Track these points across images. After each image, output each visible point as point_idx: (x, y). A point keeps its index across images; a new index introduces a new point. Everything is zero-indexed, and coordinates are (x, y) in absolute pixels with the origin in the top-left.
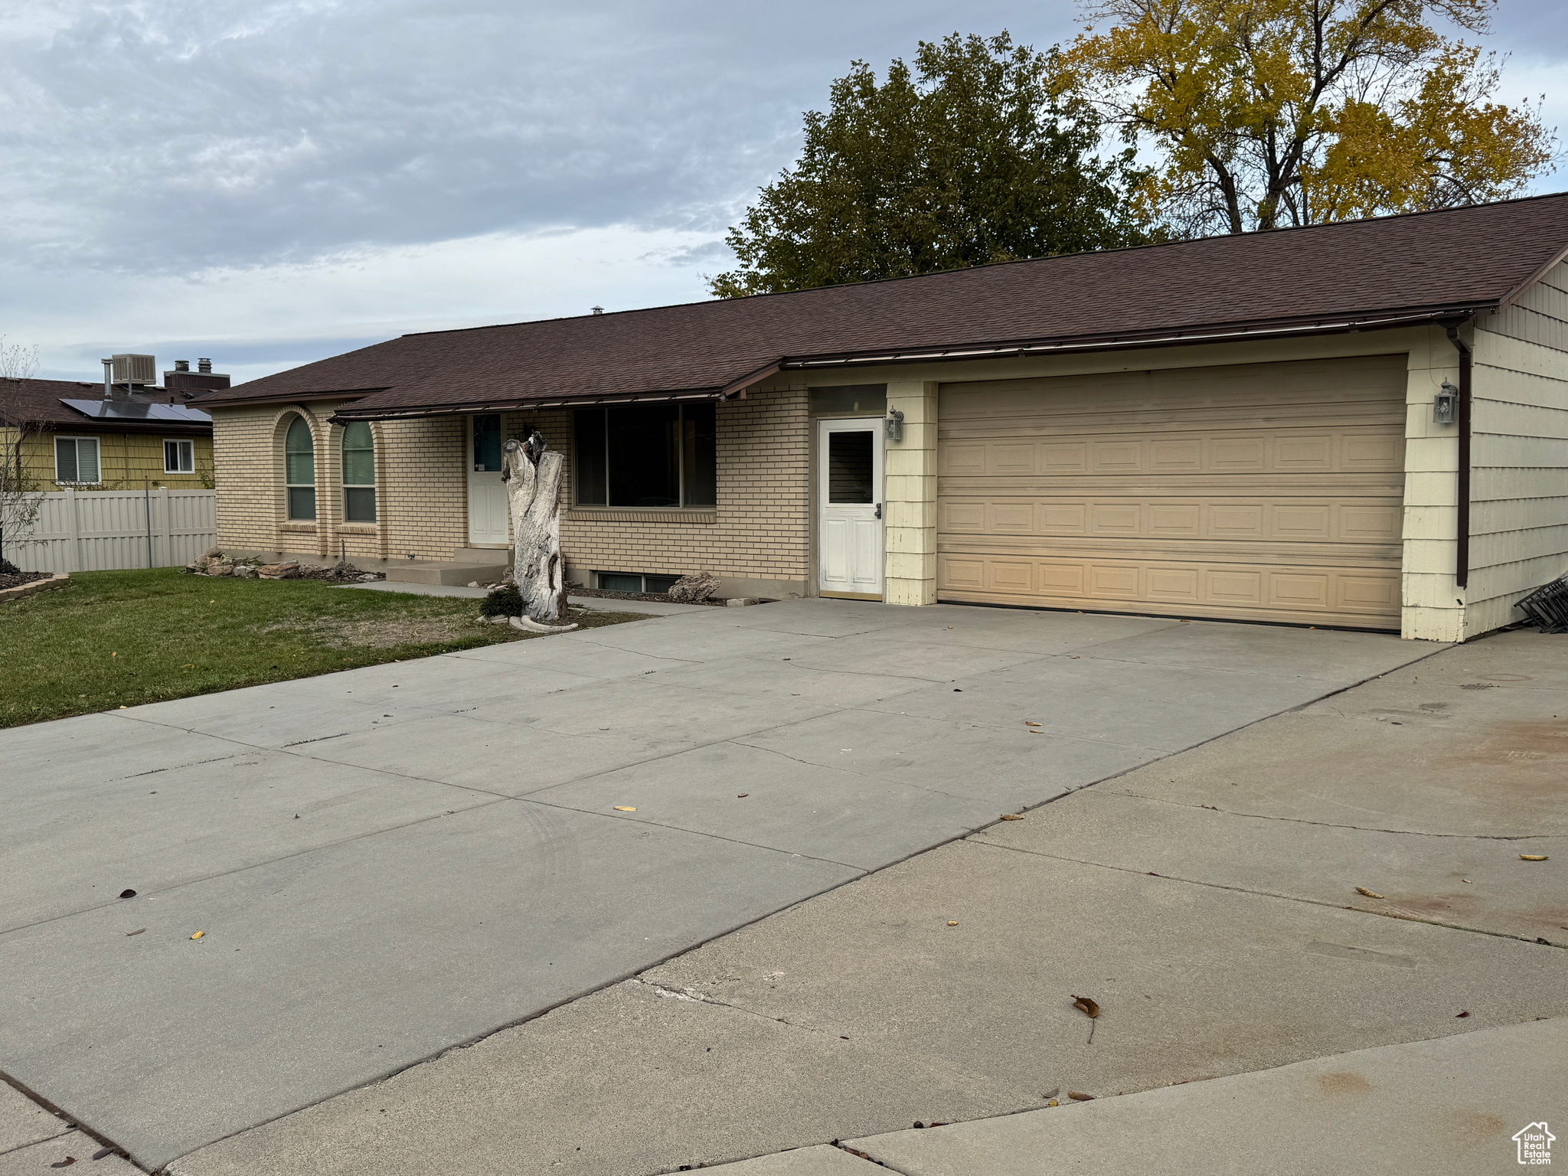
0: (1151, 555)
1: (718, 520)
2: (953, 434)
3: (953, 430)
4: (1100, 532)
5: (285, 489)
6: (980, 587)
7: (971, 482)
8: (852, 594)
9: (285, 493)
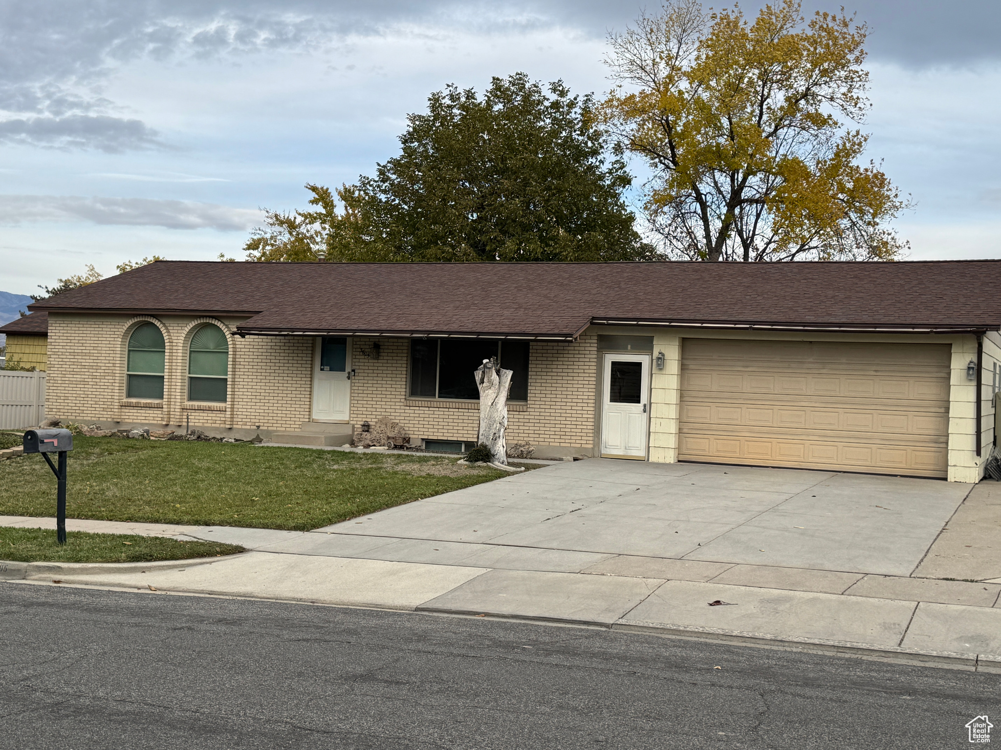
0: (811, 438)
1: (528, 410)
2: (691, 367)
3: (692, 365)
4: (782, 425)
5: (125, 375)
6: (707, 453)
7: (702, 394)
8: (624, 456)
9: (125, 378)
